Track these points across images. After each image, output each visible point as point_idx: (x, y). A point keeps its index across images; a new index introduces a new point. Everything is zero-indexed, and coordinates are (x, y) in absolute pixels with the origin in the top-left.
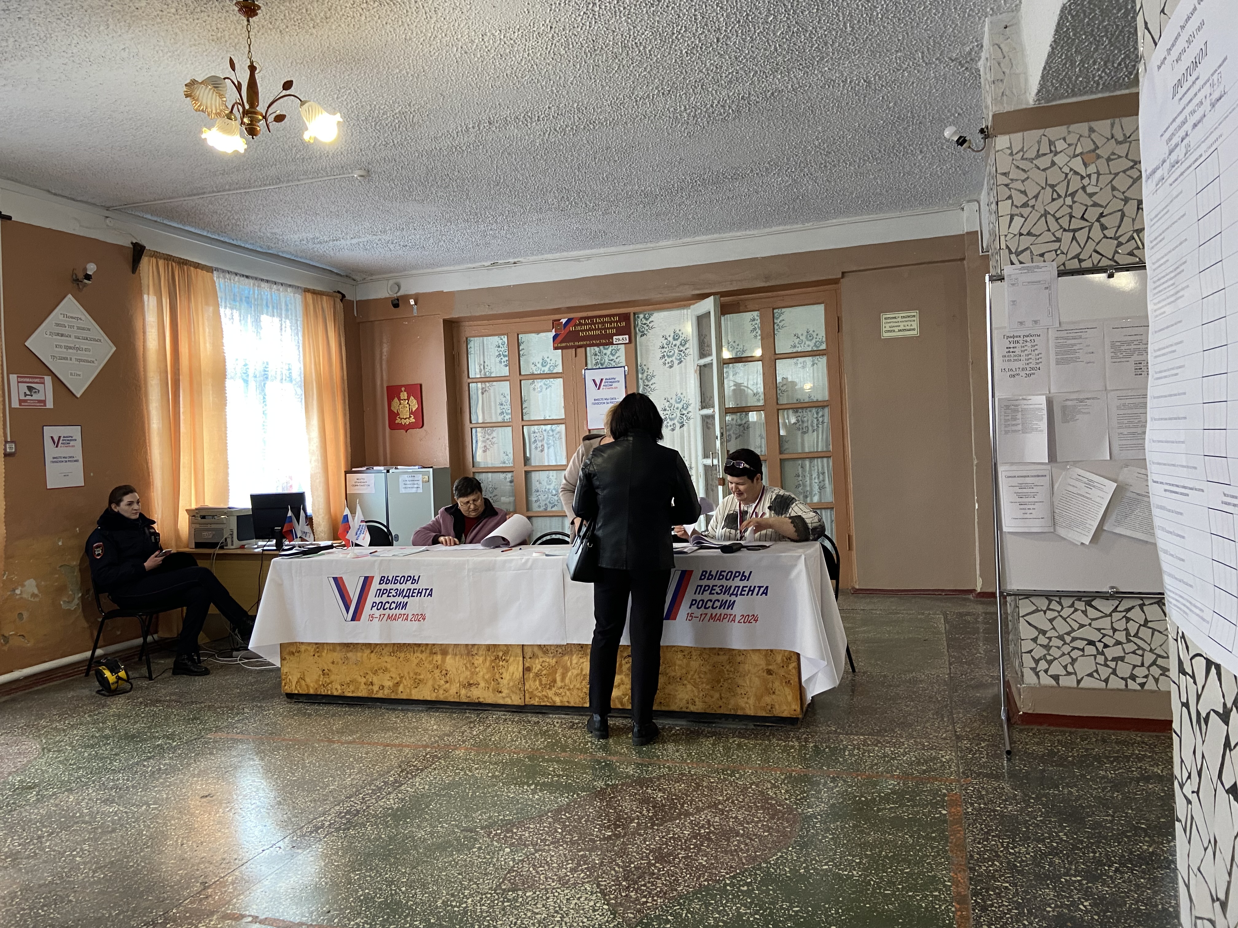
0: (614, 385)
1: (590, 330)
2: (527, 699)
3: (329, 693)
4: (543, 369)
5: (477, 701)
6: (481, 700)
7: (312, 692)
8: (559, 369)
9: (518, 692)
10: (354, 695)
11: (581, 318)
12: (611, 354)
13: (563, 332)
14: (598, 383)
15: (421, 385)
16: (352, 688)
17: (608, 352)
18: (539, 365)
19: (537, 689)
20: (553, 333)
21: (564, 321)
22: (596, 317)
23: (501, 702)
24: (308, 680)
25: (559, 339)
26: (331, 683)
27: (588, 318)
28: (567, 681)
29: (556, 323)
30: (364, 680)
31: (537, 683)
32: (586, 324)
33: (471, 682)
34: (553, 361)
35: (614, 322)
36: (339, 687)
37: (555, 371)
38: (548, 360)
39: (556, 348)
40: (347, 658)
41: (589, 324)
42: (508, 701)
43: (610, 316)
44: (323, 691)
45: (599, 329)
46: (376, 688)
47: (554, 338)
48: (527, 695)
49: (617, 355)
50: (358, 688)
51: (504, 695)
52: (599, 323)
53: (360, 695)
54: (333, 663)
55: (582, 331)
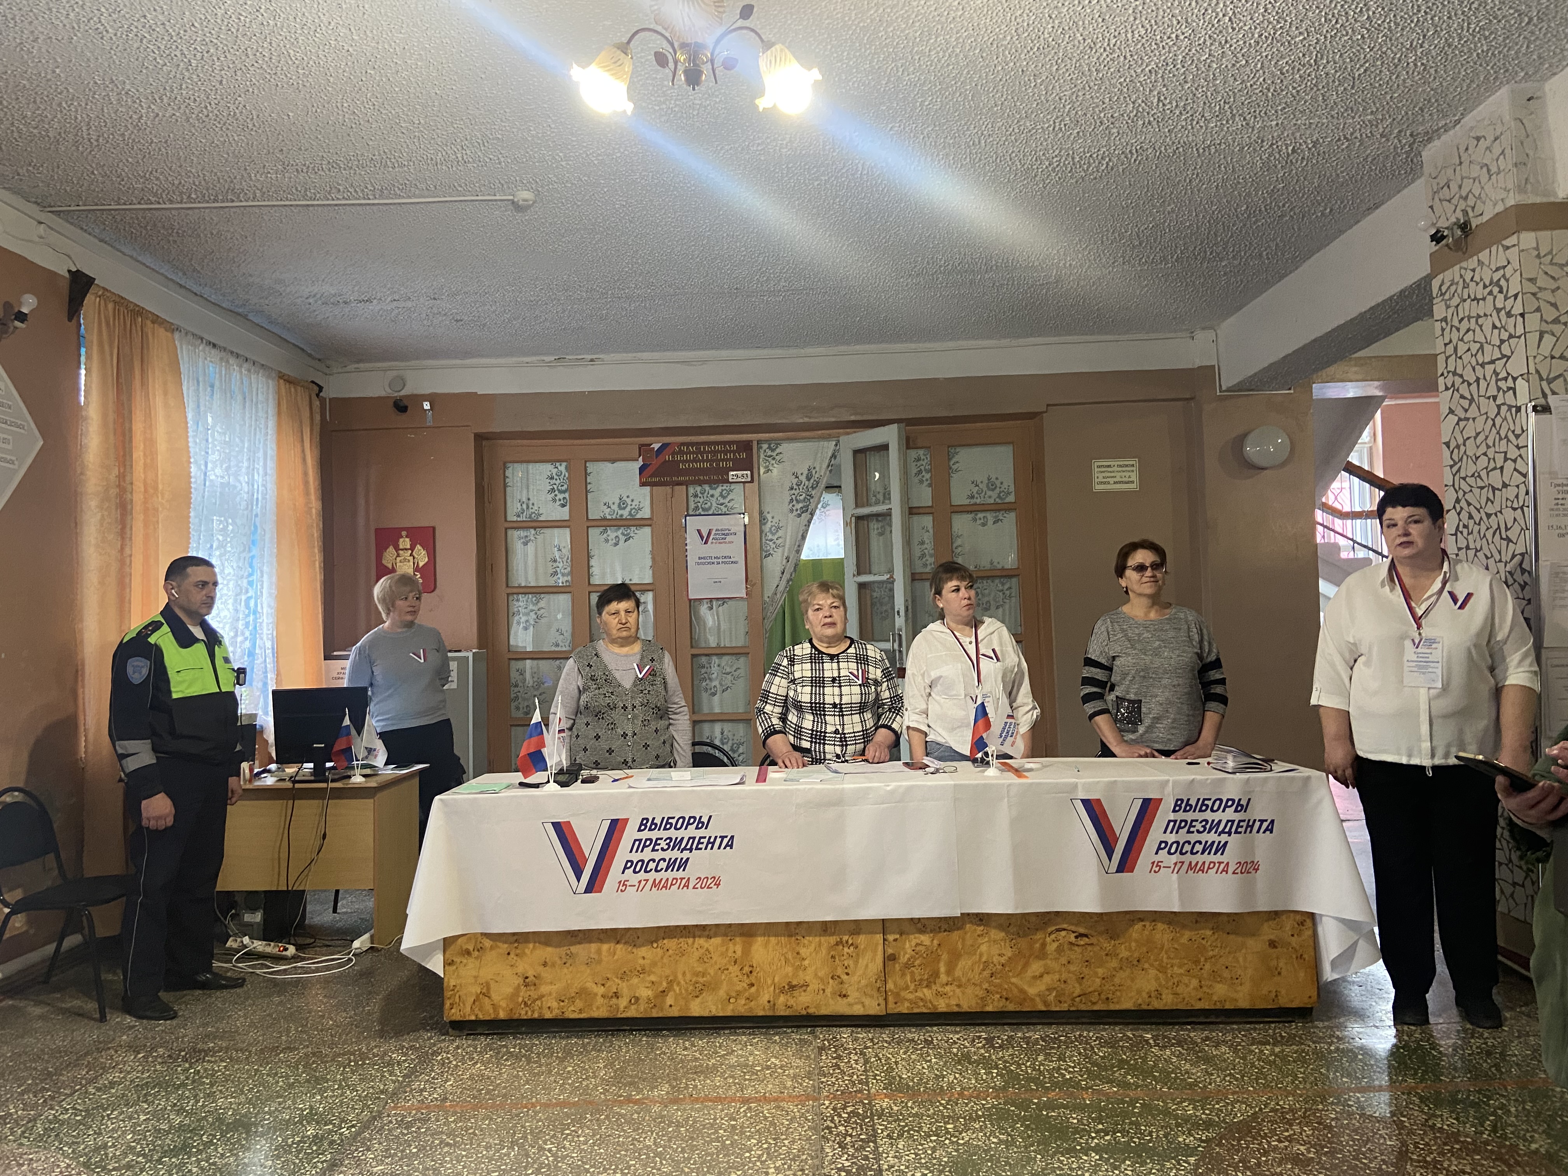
0: (729, 538)
1: (695, 460)
2: (891, 1005)
3: (536, 1016)
4: (620, 512)
5: (804, 1013)
6: (812, 1011)
7: (502, 1015)
8: (646, 513)
9: (875, 994)
10: (583, 1016)
11: (683, 444)
12: (721, 495)
13: (656, 463)
14: (705, 536)
15: (434, 528)
16: (579, 1004)
17: (717, 493)
18: (615, 507)
19: (907, 987)
20: (640, 462)
21: (656, 446)
22: (704, 443)
23: (848, 1011)
24: (494, 995)
25: (649, 471)
26: (541, 997)
27: (692, 444)
28: (958, 973)
29: (644, 449)
30: (601, 990)
31: (908, 978)
32: (690, 453)
33: (794, 983)
34: (636, 503)
35: (730, 452)
36: (555, 1005)
37: (638, 516)
38: (629, 501)
39: (643, 484)
40: (570, 955)
41: (693, 453)
42: (858, 1010)
43: (724, 443)
44: (524, 1013)
45: (707, 461)
46: (623, 1003)
47: (642, 470)
48: (891, 999)
49: (729, 497)
50: (591, 1005)
51: (850, 999)
52: (709, 452)
53: (595, 1014)
54: (545, 964)
55: (683, 462)
